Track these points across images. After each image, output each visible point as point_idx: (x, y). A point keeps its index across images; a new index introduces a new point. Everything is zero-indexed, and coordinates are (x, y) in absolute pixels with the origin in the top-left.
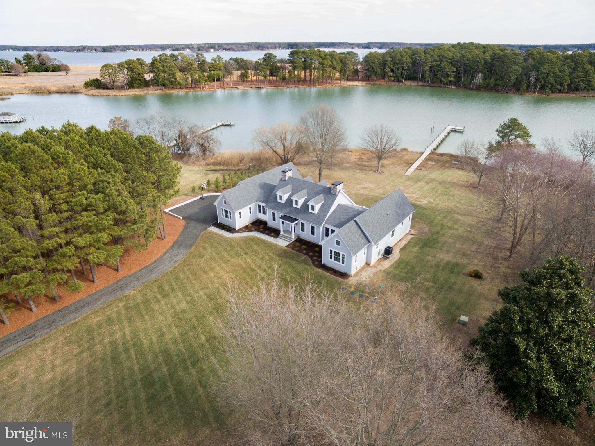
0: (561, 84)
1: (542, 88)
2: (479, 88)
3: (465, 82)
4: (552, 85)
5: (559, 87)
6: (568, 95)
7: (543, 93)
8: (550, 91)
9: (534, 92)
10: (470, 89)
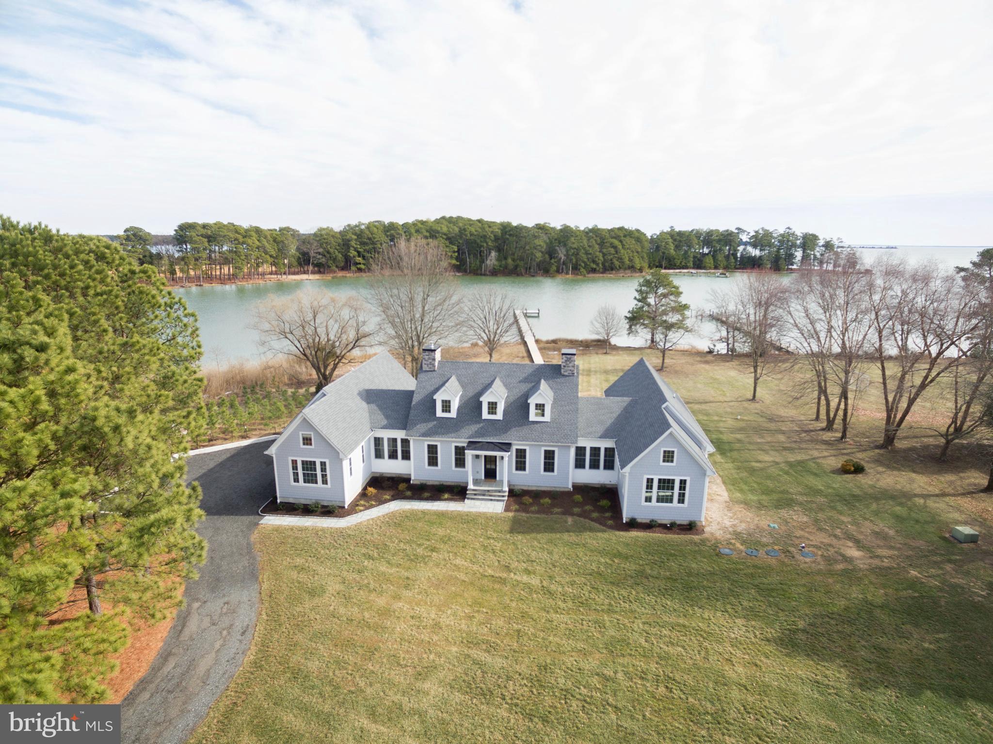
0: (594, 262)
1: (576, 269)
2: (494, 273)
3: (473, 265)
4: (586, 264)
5: (594, 266)
6: (605, 275)
7: (577, 274)
8: (585, 272)
9: (567, 273)
10: (481, 275)
